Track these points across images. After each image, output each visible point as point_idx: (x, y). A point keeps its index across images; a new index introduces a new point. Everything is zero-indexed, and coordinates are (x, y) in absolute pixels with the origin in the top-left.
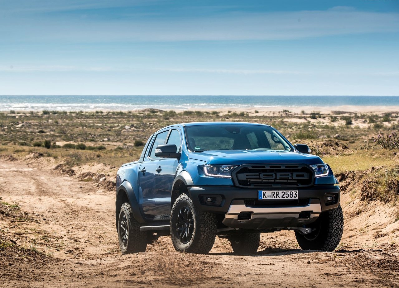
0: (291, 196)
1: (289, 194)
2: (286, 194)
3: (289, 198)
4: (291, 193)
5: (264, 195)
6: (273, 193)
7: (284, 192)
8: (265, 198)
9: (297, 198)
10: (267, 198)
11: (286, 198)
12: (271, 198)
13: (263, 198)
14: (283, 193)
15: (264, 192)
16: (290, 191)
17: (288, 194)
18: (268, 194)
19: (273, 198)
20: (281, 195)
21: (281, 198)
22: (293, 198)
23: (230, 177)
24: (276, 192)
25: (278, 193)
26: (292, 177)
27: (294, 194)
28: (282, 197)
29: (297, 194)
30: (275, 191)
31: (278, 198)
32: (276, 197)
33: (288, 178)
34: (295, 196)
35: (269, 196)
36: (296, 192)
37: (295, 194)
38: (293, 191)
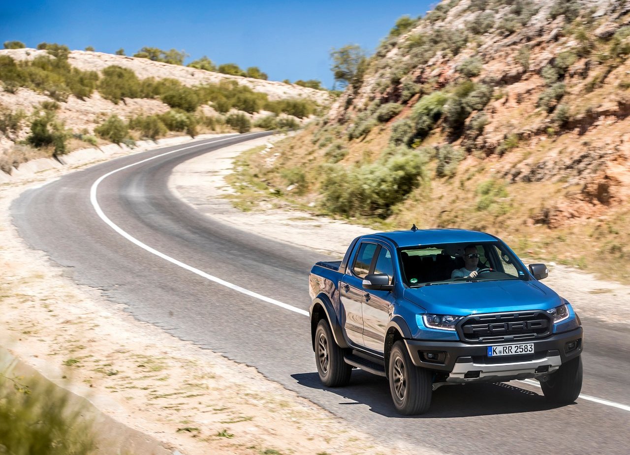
0: (526, 350)
1: (524, 348)
2: (520, 348)
3: (524, 353)
4: (526, 347)
5: (494, 351)
6: (505, 349)
7: (518, 346)
8: (495, 355)
9: (533, 352)
10: (498, 355)
11: (519, 353)
12: (502, 354)
13: (493, 355)
14: (517, 348)
15: (495, 348)
16: (524, 345)
17: (522, 348)
18: (499, 350)
19: (505, 354)
20: (514, 350)
21: (514, 353)
22: (528, 352)
23: (454, 330)
24: (509, 347)
25: (510, 348)
26: (527, 326)
27: (529, 347)
28: (516, 352)
29: (533, 347)
30: (507, 346)
31: (510, 354)
32: (508, 352)
33: (522, 328)
34: (531, 350)
35: (500, 352)
36: (532, 345)
37: (531, 348)
38: (528, 345)
